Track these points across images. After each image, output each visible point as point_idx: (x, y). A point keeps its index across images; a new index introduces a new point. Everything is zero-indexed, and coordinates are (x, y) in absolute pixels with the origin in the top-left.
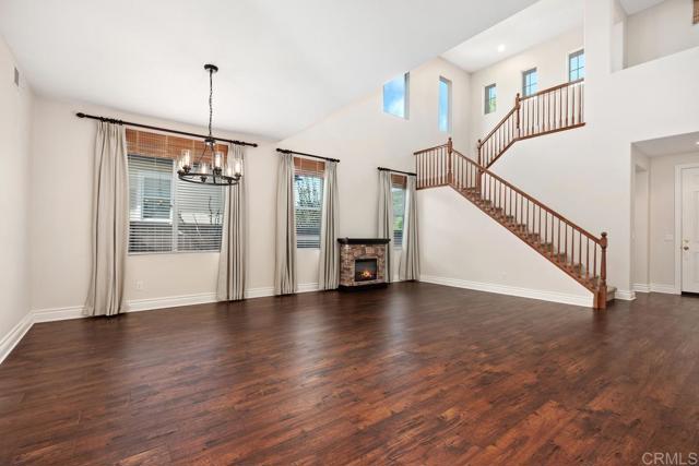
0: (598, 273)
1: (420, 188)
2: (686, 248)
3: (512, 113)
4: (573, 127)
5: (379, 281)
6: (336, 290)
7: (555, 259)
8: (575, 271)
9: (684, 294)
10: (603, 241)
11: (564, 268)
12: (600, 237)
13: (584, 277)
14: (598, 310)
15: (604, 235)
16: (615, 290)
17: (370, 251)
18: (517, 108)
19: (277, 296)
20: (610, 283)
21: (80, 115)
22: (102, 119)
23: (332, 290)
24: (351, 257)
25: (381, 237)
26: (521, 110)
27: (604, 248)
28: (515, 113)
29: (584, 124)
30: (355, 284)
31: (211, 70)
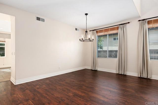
21: (90, 31)
22: (93, 30)
31: (86, 14)
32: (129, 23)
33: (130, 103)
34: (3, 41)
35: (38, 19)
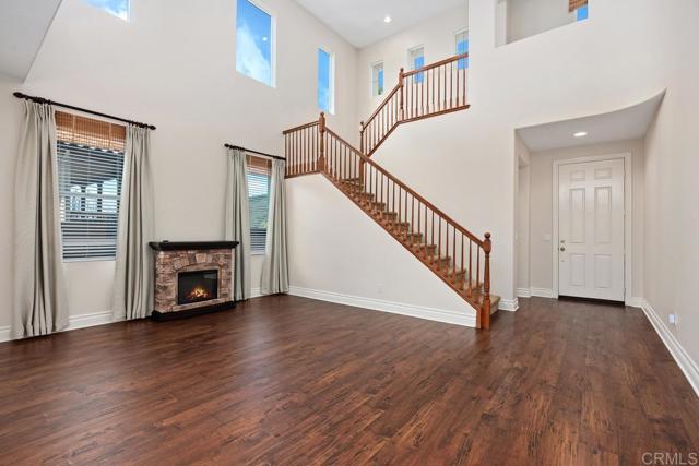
0: (482, 280)
1: (290, 176)
2: (563, 249)
3: (395, 91)
4: (458, 109)
5: (221, 300)
6: (147, 318)
7: (435, 266)
8: (456, 280)
9: (562, 298)
10: (486, 245)
11: (444, 278)
12: (483, 239)
13: (466, 287)
14: (480, 330)
15: (488, 236)
16: (499, 299)
17: (203, 260)
18: (401, 86)
19: (16, 342)
20: (493, 291)
23: (139, 320)
24: (168, 270)
25: (230, 238)
26: (405, 89)
27: (487, 253)
28: (399, 91)
29: (468, 106)
30: (177, 308)
33: (109, 429)
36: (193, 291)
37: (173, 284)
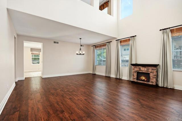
21: (92, 46)
31: (80, 39)
32: (111, 41)
34: (38, 54)
35: (55, 42)
36: (141, 77)
37: (135, 74)
